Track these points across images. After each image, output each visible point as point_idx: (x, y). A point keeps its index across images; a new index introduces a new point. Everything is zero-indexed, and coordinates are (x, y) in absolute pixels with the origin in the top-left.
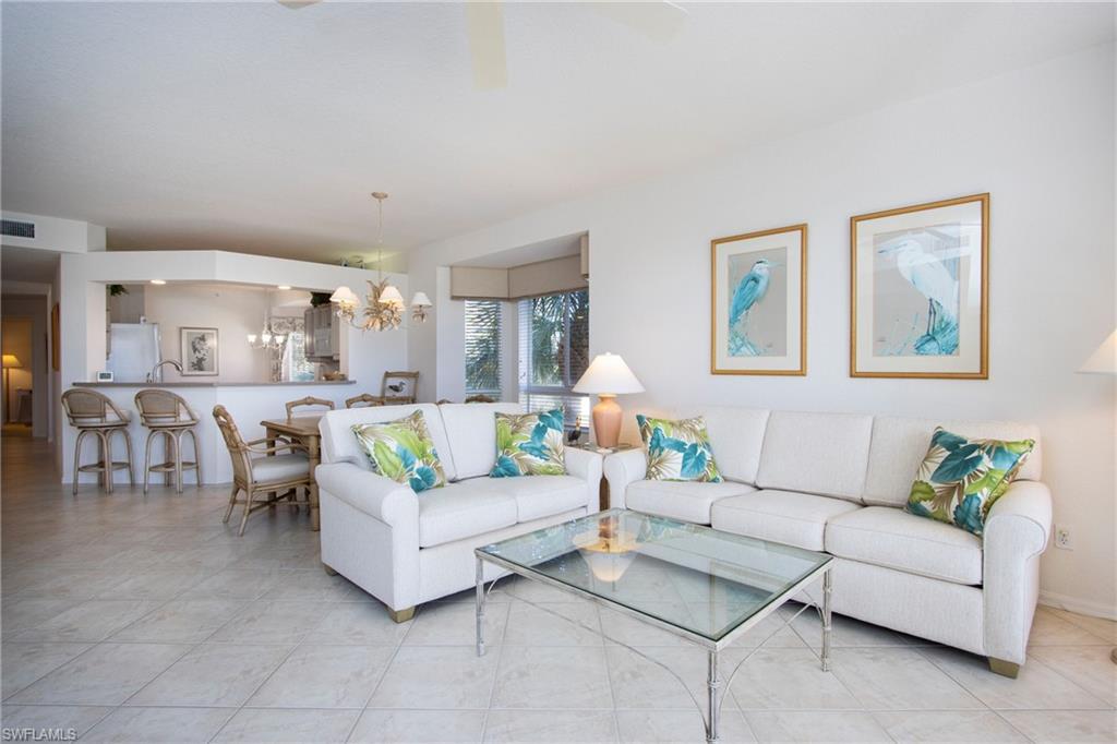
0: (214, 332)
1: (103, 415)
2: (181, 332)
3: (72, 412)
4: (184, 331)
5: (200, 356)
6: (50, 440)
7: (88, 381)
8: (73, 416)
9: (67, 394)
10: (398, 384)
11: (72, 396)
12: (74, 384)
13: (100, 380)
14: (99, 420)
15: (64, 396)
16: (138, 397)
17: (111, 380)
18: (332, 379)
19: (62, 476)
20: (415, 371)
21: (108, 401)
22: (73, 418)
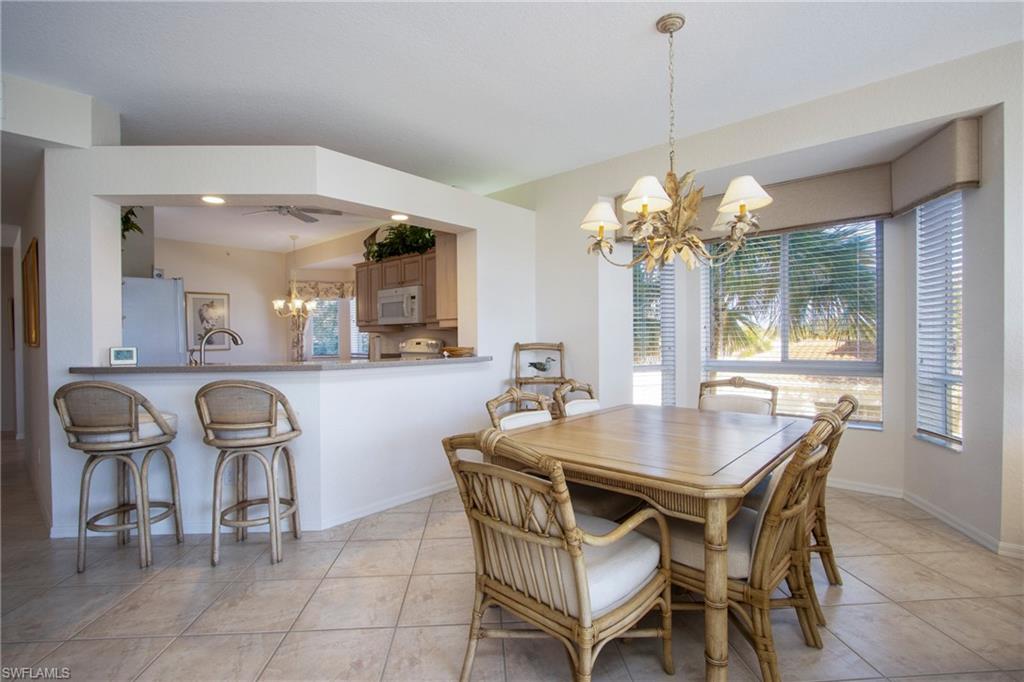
0: (225, 297)
1: (132, 428)
2: (186, 296)
3: (73, 425)
4: (190, 296)
5: (208, 327)
6: (20, 436)
7: (96, 364)
8: (78, 431)
9: (63, 392)
10: (542, 360)
11: (75, 394)
12: (72, 371)
13: (116, 363)
14: (126, 436)
15: (57, 395)
16: (203, 393)
17: (132, 362)
18: (460, 356)
19: (51, 526)
20: (557, 341)
21: (144, 403)
22: (76, 434)
